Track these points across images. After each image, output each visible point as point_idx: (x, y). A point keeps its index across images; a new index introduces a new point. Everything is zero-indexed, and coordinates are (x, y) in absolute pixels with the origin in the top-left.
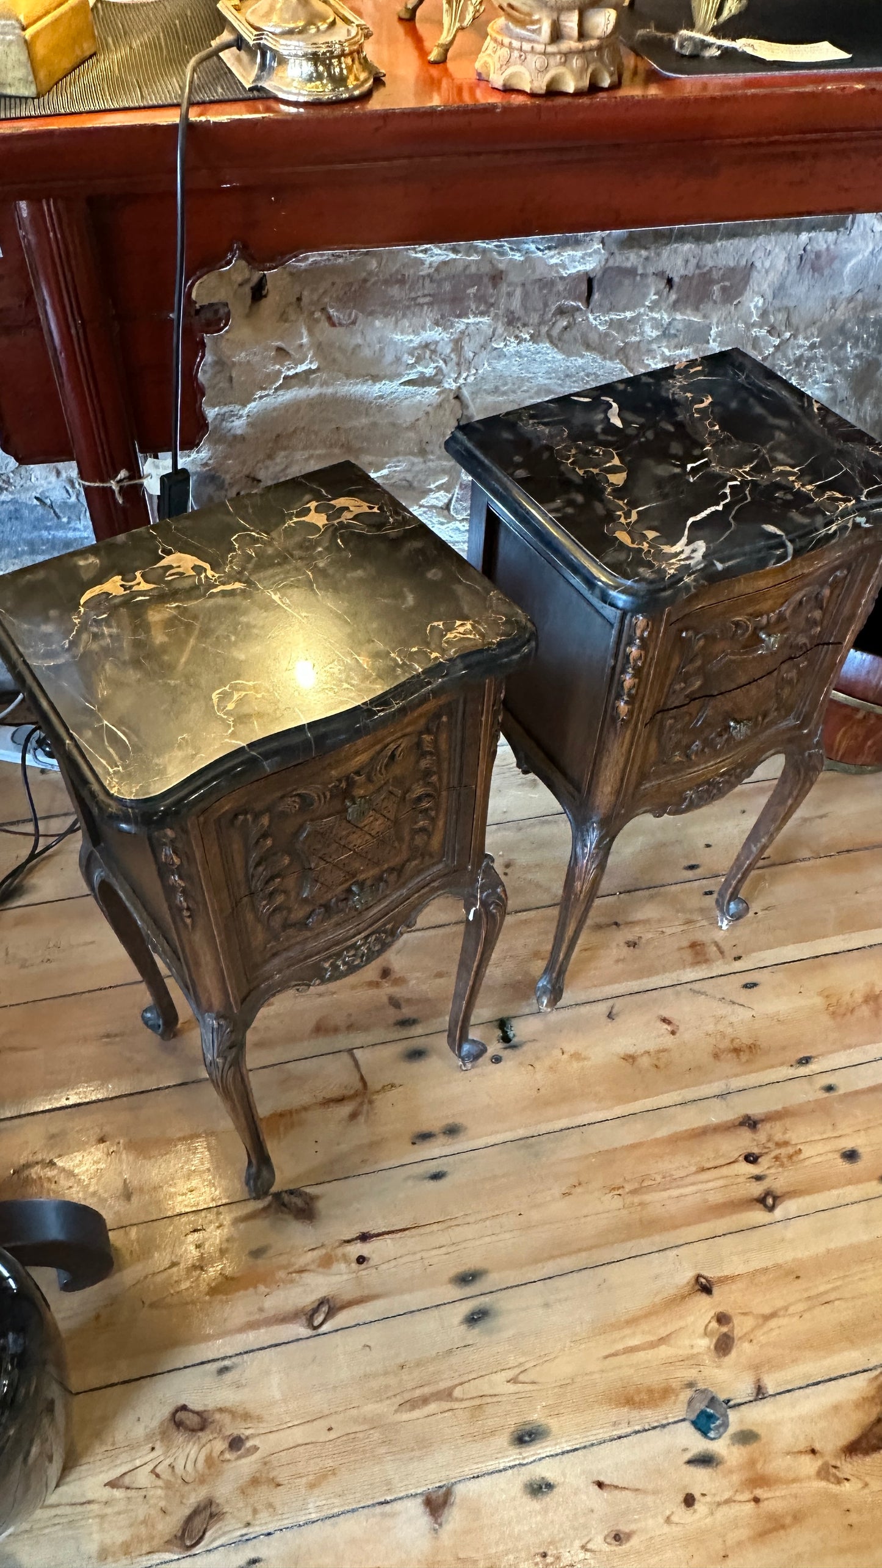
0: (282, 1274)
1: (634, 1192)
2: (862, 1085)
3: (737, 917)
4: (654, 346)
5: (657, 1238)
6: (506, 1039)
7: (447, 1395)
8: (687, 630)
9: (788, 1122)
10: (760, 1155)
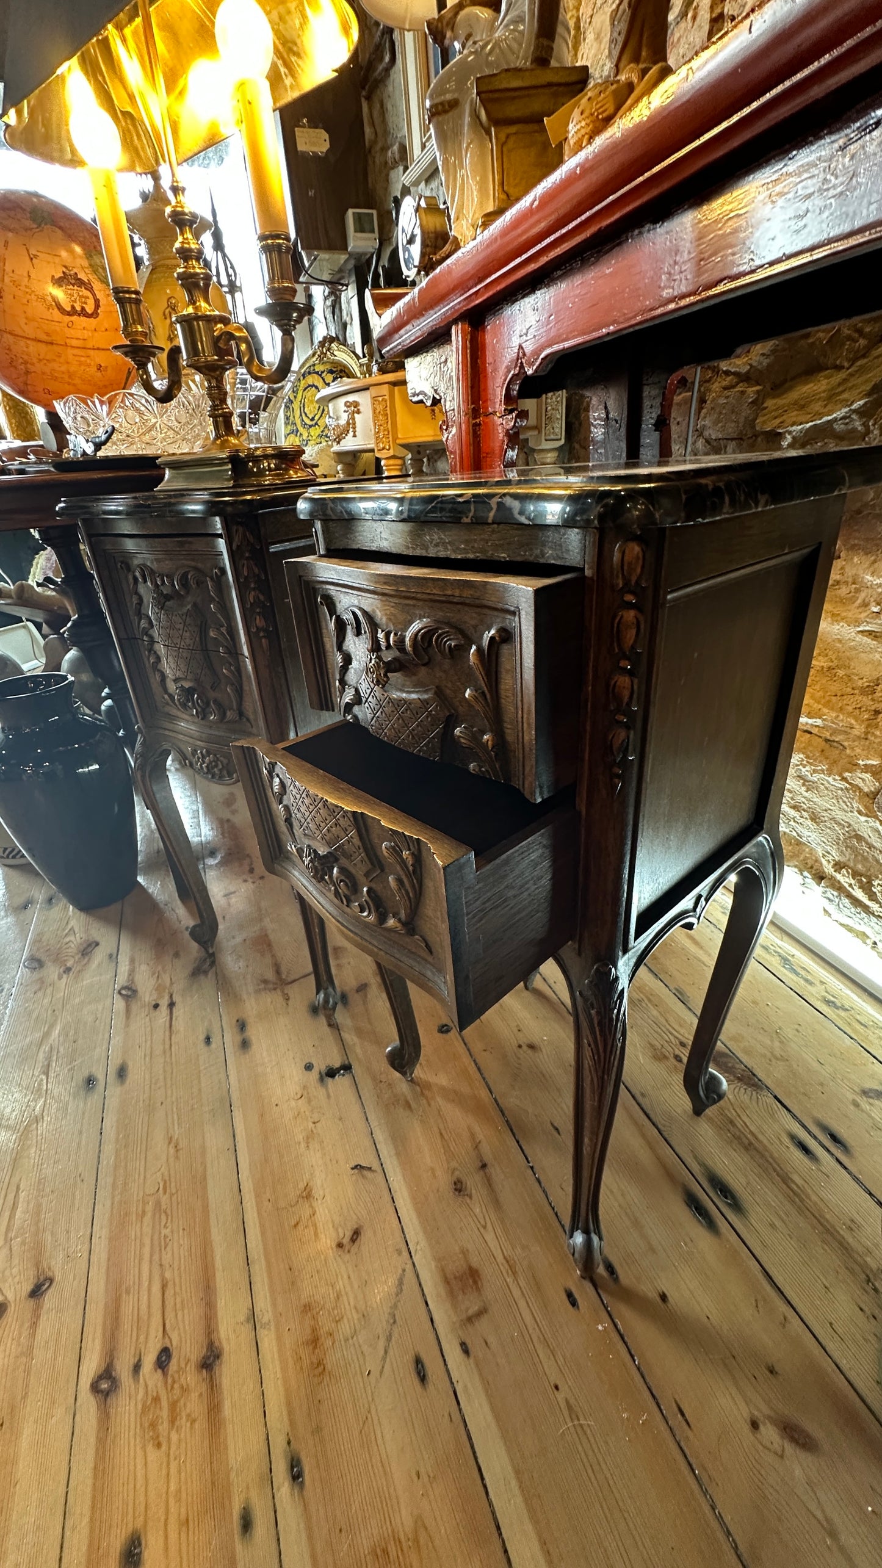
5: (104, 1233)
6: (331, 1073)
10: (165, 1374)
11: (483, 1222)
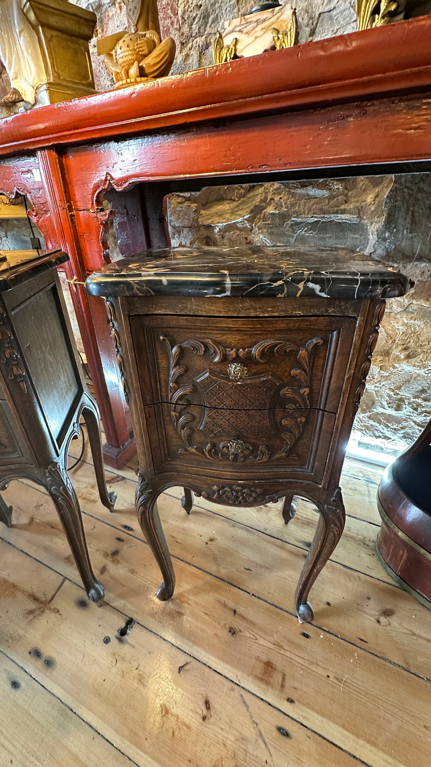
6: (123, 632)
11: (254, 638)
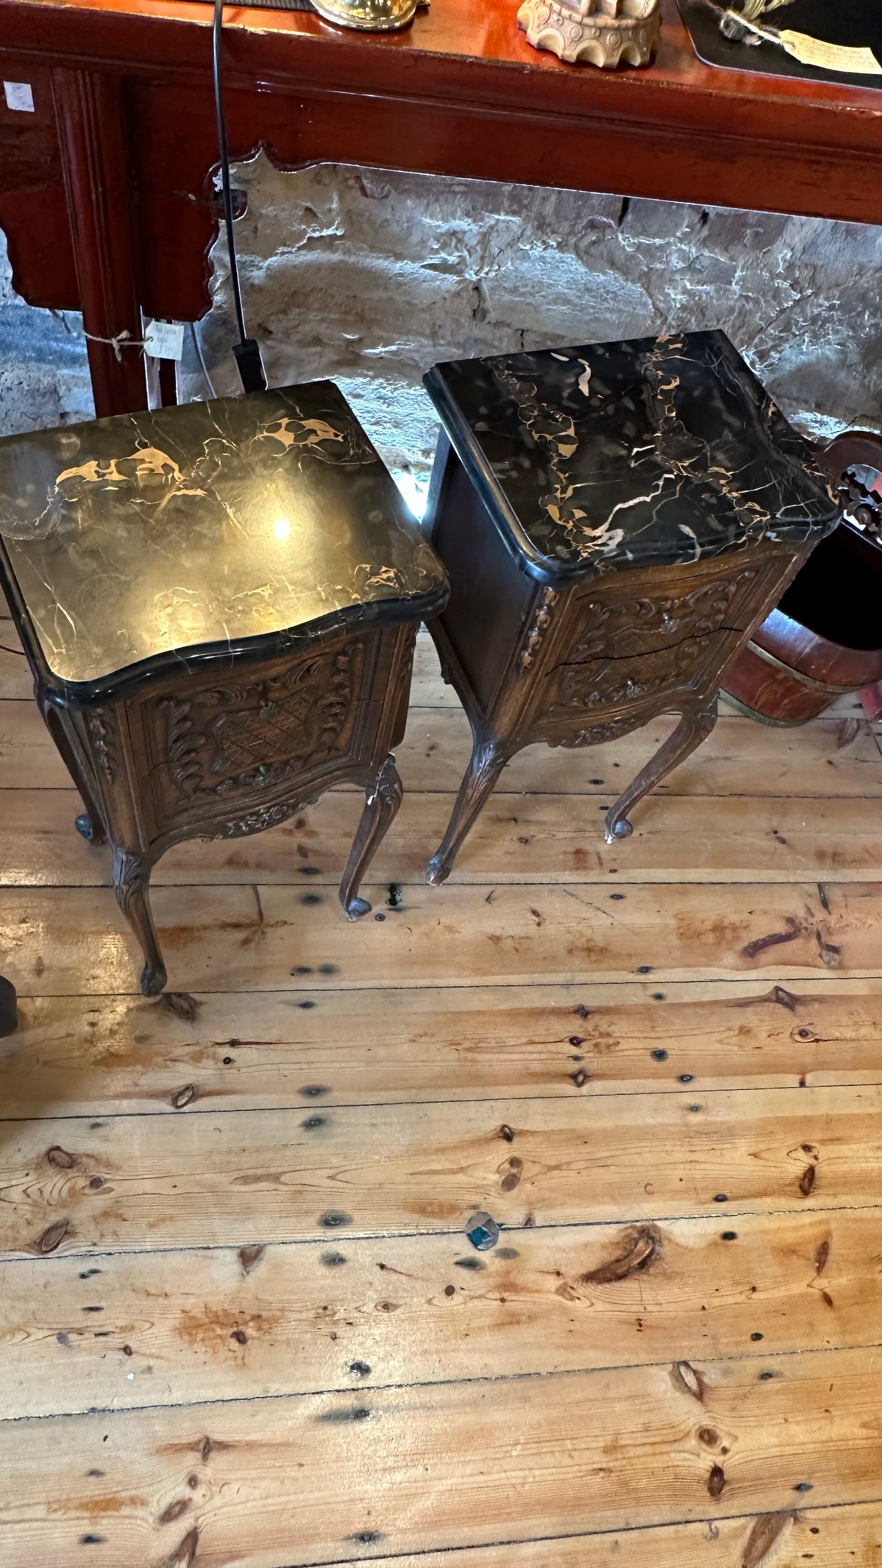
0: (159, 1060)
1: (470, 1050)
2: (686, 999)
3: (621, 836)
4: (678, 277)
5: (479, 1090)
6: (393, 902)
7: (276, 1178)
8: (595, 603)
9: (615, 1018)
10: (583, 1040)
11: (551, 836)
